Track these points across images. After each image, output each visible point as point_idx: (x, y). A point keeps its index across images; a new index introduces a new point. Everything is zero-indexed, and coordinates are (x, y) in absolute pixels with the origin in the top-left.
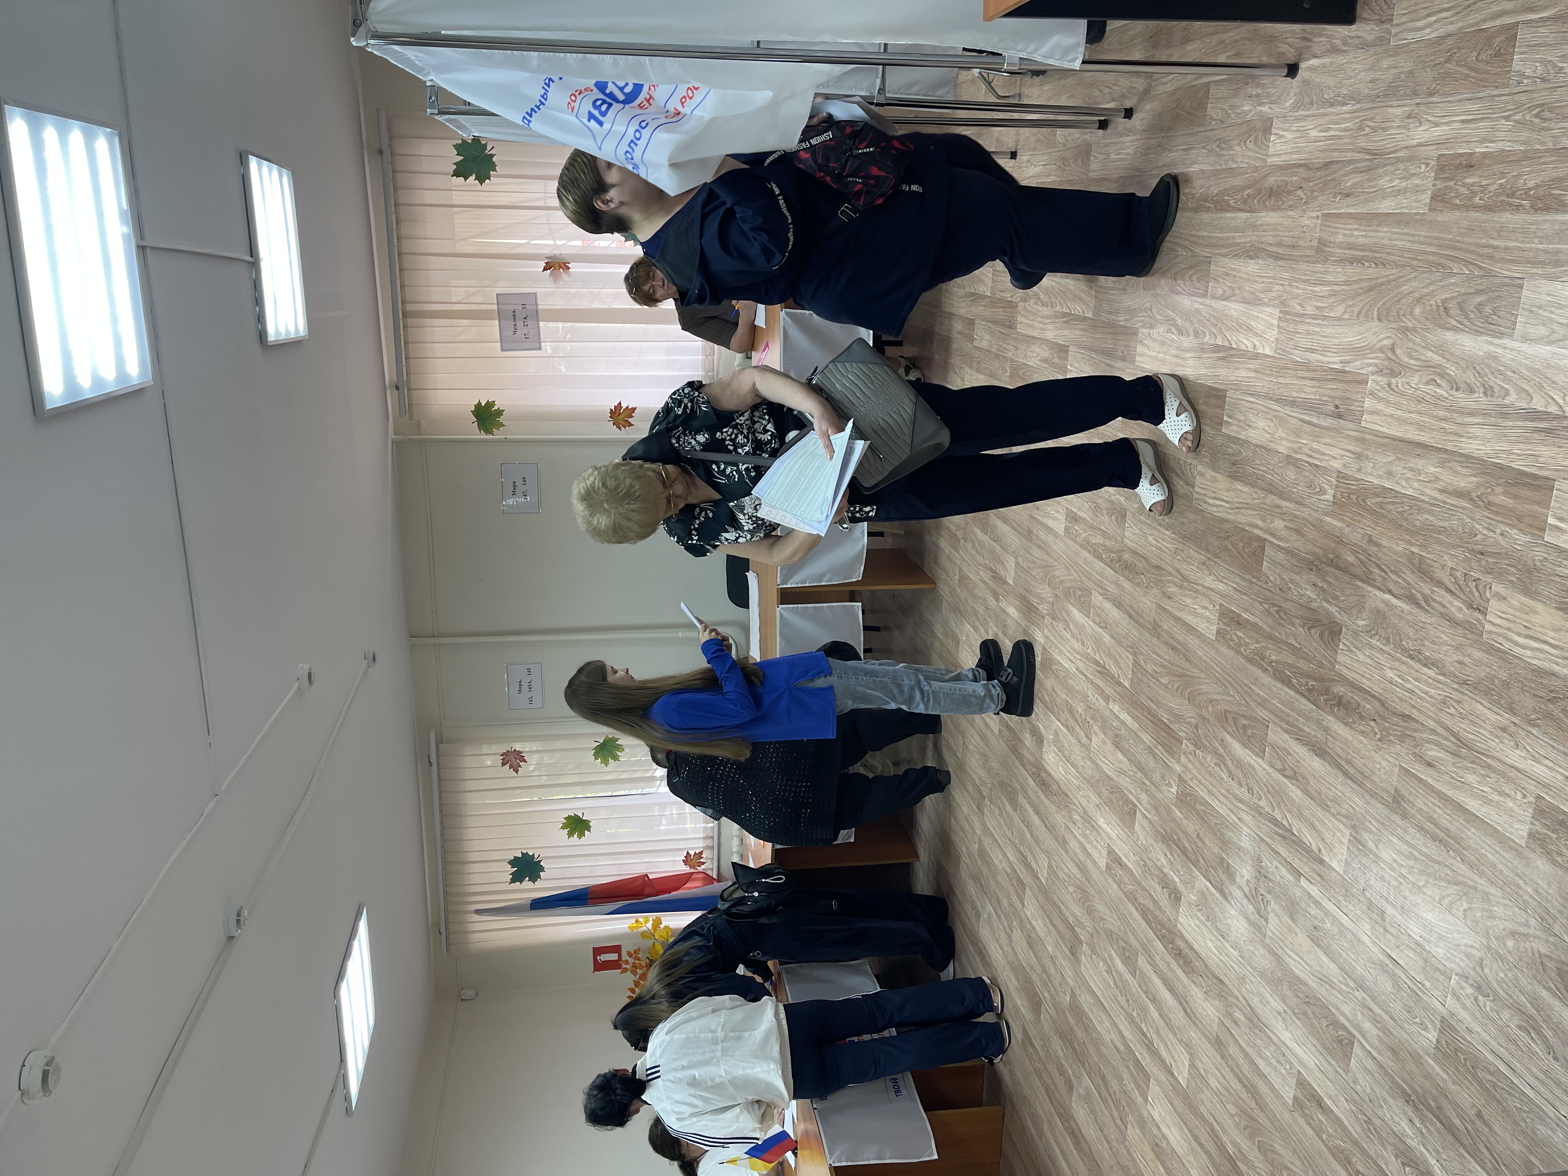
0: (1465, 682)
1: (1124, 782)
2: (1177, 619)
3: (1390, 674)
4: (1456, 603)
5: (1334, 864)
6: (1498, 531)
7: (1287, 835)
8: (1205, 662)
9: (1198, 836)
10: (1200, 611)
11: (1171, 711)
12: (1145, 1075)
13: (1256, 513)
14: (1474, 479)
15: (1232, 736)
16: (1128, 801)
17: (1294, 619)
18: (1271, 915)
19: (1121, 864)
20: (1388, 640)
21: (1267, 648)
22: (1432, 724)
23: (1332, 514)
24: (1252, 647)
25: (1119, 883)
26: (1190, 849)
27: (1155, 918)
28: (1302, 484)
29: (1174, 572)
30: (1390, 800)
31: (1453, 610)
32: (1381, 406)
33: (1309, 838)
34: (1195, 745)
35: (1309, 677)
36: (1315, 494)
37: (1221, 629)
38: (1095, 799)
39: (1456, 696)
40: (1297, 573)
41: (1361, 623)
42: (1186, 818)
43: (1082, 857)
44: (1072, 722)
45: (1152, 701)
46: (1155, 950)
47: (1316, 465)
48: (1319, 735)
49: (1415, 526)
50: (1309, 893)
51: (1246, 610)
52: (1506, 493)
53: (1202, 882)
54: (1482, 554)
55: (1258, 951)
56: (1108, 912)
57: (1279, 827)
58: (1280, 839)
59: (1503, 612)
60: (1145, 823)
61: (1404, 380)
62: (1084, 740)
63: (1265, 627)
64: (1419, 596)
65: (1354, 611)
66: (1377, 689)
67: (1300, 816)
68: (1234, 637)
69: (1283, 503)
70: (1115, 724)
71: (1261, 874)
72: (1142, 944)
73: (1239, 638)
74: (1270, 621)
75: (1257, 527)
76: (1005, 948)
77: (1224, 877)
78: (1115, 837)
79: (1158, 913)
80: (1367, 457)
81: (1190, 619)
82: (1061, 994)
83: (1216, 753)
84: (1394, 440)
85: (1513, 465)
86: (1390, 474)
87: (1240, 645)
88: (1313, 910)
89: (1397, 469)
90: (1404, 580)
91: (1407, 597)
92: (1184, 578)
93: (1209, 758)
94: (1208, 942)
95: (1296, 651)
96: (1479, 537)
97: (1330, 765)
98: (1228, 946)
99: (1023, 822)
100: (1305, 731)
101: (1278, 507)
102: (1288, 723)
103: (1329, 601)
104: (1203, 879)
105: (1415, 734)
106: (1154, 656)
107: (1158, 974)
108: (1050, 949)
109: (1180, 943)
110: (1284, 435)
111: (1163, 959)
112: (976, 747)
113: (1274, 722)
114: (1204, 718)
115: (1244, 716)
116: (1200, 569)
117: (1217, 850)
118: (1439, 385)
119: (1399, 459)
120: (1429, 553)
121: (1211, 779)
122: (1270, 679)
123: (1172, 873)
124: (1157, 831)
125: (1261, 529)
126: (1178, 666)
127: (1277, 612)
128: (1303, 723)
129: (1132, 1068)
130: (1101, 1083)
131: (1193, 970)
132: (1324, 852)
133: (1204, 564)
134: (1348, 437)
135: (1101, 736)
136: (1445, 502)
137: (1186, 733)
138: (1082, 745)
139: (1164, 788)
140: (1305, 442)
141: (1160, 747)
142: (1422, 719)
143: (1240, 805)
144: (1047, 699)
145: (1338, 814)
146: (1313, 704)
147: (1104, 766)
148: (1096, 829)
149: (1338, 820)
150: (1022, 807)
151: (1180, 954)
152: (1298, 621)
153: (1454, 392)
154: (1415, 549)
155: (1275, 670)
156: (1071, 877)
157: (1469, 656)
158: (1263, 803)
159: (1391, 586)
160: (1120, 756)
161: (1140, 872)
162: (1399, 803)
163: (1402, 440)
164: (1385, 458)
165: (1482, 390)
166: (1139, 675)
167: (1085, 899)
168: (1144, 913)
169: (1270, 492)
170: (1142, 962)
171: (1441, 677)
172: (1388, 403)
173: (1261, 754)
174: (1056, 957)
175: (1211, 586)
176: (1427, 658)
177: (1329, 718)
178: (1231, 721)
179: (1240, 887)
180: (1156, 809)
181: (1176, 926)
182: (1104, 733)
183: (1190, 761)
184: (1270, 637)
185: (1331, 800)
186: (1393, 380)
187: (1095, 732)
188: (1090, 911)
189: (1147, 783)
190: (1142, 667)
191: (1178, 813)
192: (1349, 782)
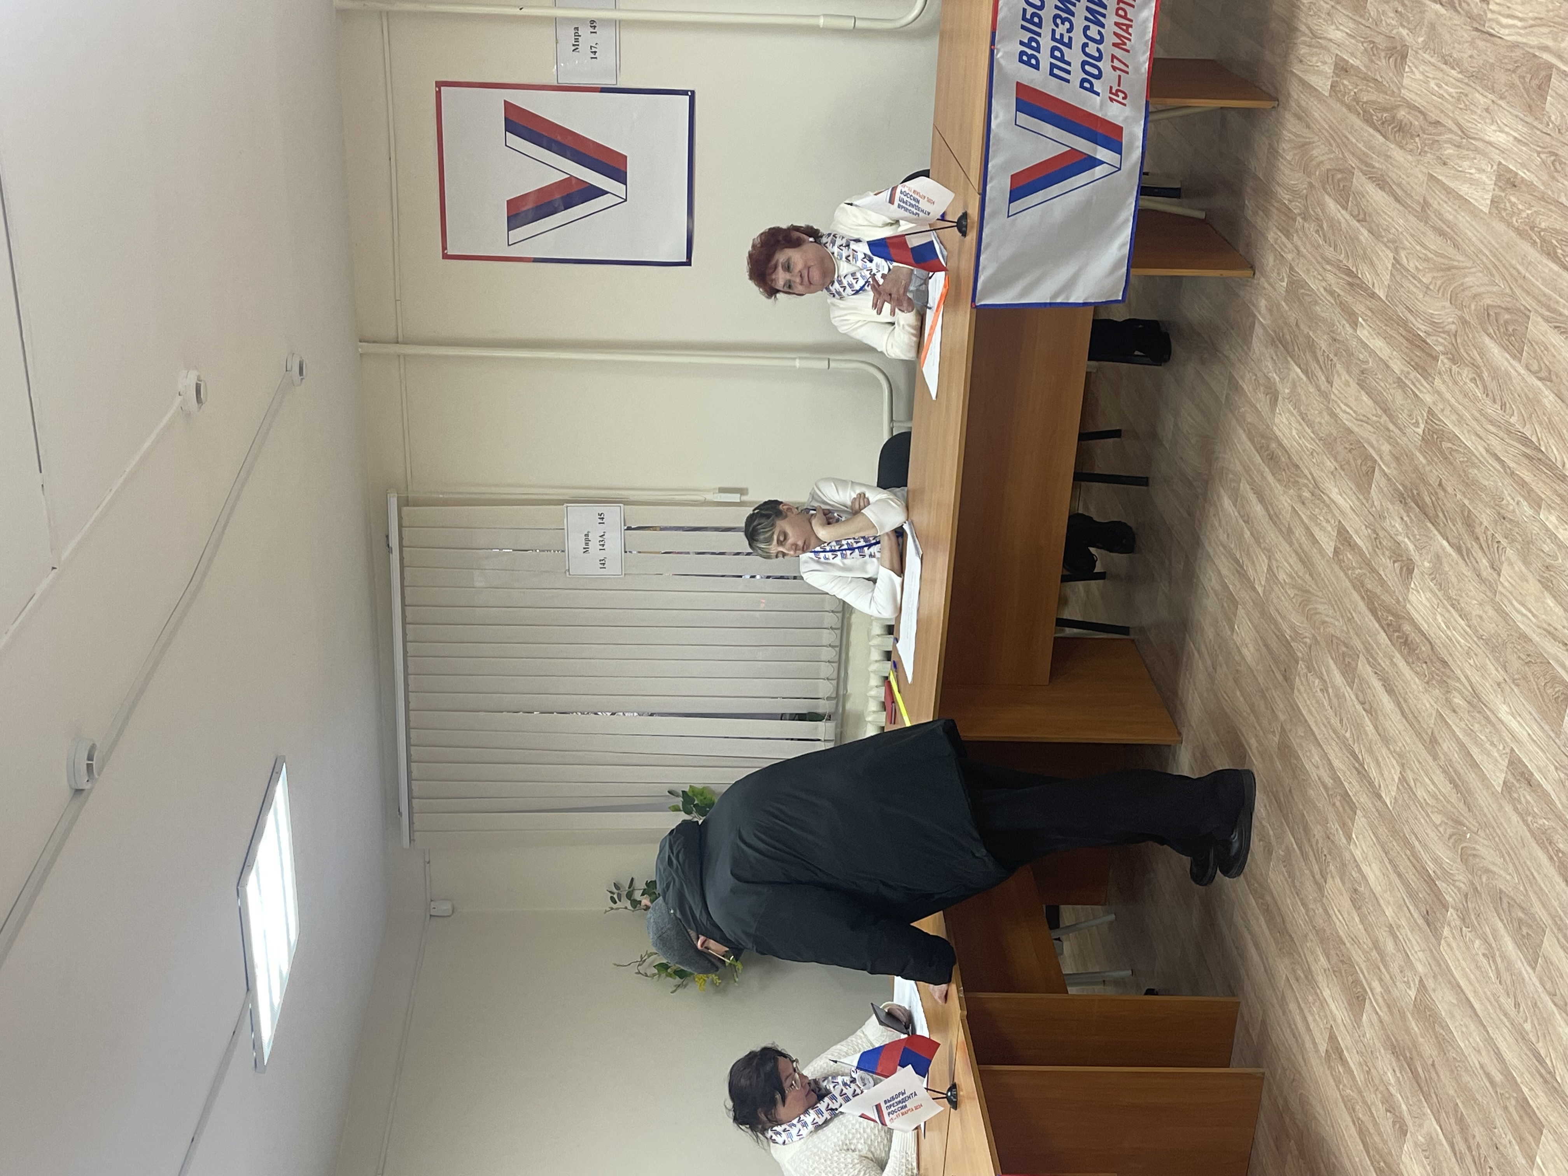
12: (1534, 1124)
38: (1495, 672)
44: (1469, 542)
70: (1546, 548)
82: (1401, 986)
108: (1389, 912)
112: (1290, 576)
129: (1512, 1109)
130: (1456, 1128)
135: (1520, 566)
144: (1427, 499)
147: (1518, 618)
148: (1492, 722)
156: (1437, 799)
160: (1550, 602)
174: (1399, 927)
182: (1526, 563)
187: (1508, 559)
188: (1466, 857)
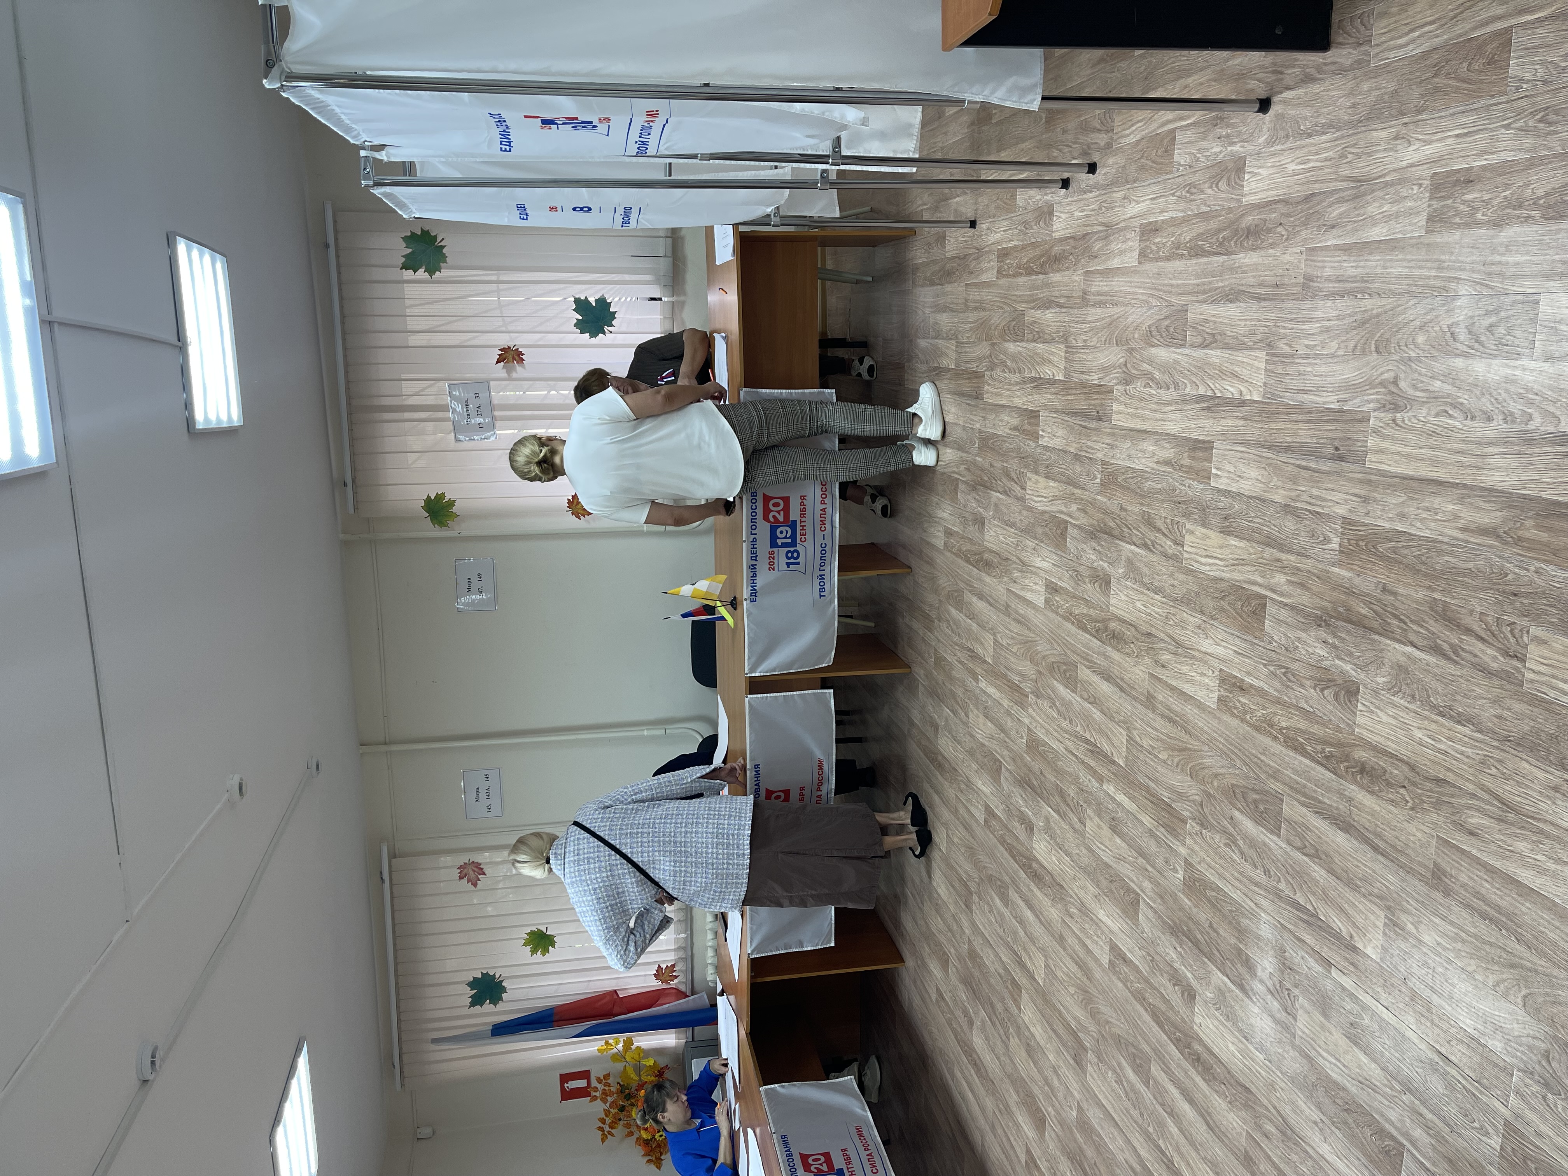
0: (1506, 739)
1: (1125, 870)
2: (1173, 689)
3: (1418, 734)
4: (1489, 651)
5: (1369, 951)
6: (1532, 568)
7: (1312, 920)
8: (1206, 733)
9: (1211, 926)
10: (1198, 678)
11: (1171, 789)
13: (1254, 568)
14: (1500, 514)
15: (1242, 812)
16: (1129, 890)
17: (1304, 681)
18: (1300, 1012)
19: (1125, 959)
20: (1413, 697)
21: (1275, 714)
22: (1471, 787)
23: (1340, 564)
24: (1259, 714)
25: (1125, 981)
26: (1202, 940)
27: (1168, 1019)
28: (1303, 534)
29: (1167, 639)
30: (1429, 875)
31: (1487, 659)
32: (1386, 445)
33: (1338, 923)
34: (1202, 825)
35: (1326, 743)
36: (1318, 543)
37: (1222, 696)
39: (1497, 754)
40: (1304, 631)
41: (1381, 680)
42: (1196, 906)
43: (1082, 953)
45: (1150, 779)
46: (1170, 1055)
47: (1317, 513)
48: (1341, 807)
49: (1435, 570)
50: (1341, 985)
51: (1249, 674)
52: (1538, 527)
53: (1218, 977)
54: (1515, 595)
55: (1287, 1053)
56: (1114, 1015)
57: (1302, 912)
58: (1305, 925)
59: (1545, 658)
60: (1150, 914)
61: (1410, 414)
62: (1078, 825)
63: (1272, 691)
64: (1445, 646)
65: (1372, 668)
66: (1404, 752)
67: (1326, 897)
68: (1238, 704)
69: (1283, 556)
71: (1285, 966)
72: (1155, 1050)
73: (1243, 704)
74: (1277, 685)
75: (1255, 583)
76: (1002, 1058)
77: (1242, 970)
78: (1118, 931)
79: (1170, 1014)
80: (1375, 500)
81: (1188, 688)
83: (1225, 832)
84: (1405, 478)
85: (1544, 495)
86: (1402, 516)
87: (1245, 713)
88: (1349, 1005)
89: (1411, 510)
90: (1427, 629)
91: (1431, 648)
92: (1178, 644)
93: (1217, 837)
94: (1230, 1045)
95: (1307, 715)
96: (1510, 577)
97: (1356, 839)
98: (1252, 1049)
99: (1015, 918)
100: (1325, 803)
101: (1278, 560)
102: (1305, 795)
103: (1342, 659)
104: (1219, 973)
105: (1453, 800)
106: (1150, 730)
107: (1174, 1083)
109: (1197, 1047)
110: (1280, 484)
111: (1179, 1066)
113: (1289, 795)
114: (1209, 795)
115: (1253, 790)
116: (1196, 634)
117: (1233, 941)
118: (1451, 416)
119: (1412, 499)
120: (1453, 598)
121: (1222, 861)
122: (1281, 748)
123: (1183, 968)
124: (1164, 922)
125: (1260, 585)
126: (1178, 739)
127: (1284, 674)
128: (1322, 794)
131: (1214, 1078)
132: (1356, 938)
133: (1199, 627)
134: (1351, 480)
136: (1467, 542)
137: (1192, 813)
138: (1075, 831)
139: (1169, 874)
140: (1304, 489)
141: (1162, 829)
142: (1460, 783)
143: (1257, 889)
145: (1370, 894)
146: (1332, 772)
149: (1370, 901)
150: (1013, 902)
151: (1198, 1060)
152: (1308, 683)
153: (1468, 422)
154: (1436, 596)
155: (1287, 738)
157: (1509, 709)
158: (1282, 886)
159: (1413, 637)
161: (1147, 969)
162: (1439, 878)
163: (1412, 479)
164: (1396, 499)
165: (1501, 417)
166: (1134, 752)
167: (1087, 1000)
168: (1155, 1015)
169: (1268, 545)
170: (1155, 1070)
171: (1478, 735)
172: (1394, 440)
173: (1276, 831)
175: (1209, 651)
176: (1460, 714)
177: (1352, 787)
178: (1239, 796)
179: (1262, 981)
180: (1161, 897)
181: (1192, 1028)
183: (1196, 843)
184: (1278, 702)
185: (1360, 879)
186: (1399, 415)
189: (1150, 868)
190: (1137, 743)
191: (1186, 900)
192: (1380, 857)
